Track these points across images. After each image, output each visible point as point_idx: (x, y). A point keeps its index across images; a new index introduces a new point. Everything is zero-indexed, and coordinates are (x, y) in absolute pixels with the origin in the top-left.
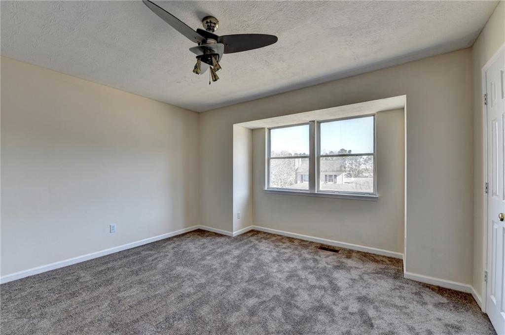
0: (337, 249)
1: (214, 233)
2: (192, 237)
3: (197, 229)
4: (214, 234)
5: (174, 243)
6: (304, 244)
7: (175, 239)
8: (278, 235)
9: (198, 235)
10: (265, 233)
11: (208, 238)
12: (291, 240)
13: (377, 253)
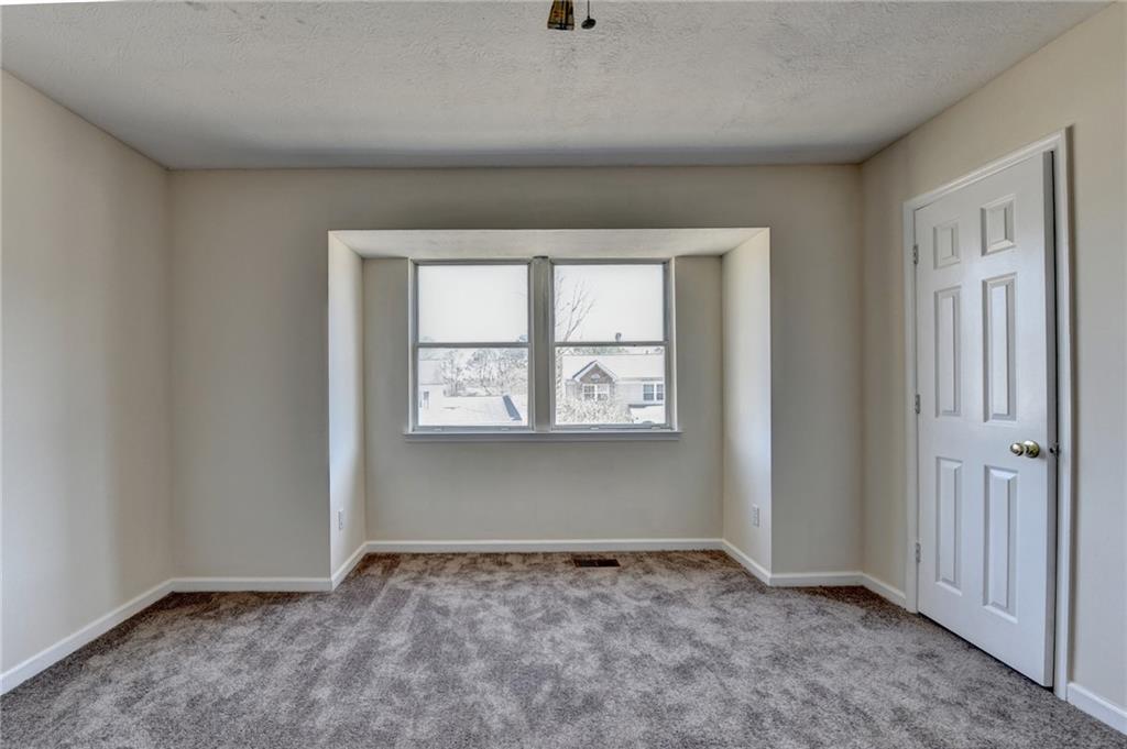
0: (611, 557)
1: (253, 593)
2: (172, 635)
3: (165, 593)
4: (254, 599)
5: (106, 680)
6: (537, 563)
7: (95, 661)
8: (459, 554)
9: (191, 615)
10: (415, 556)
11: (244, 618)
12: (499, 559)
13: (681, 548)
